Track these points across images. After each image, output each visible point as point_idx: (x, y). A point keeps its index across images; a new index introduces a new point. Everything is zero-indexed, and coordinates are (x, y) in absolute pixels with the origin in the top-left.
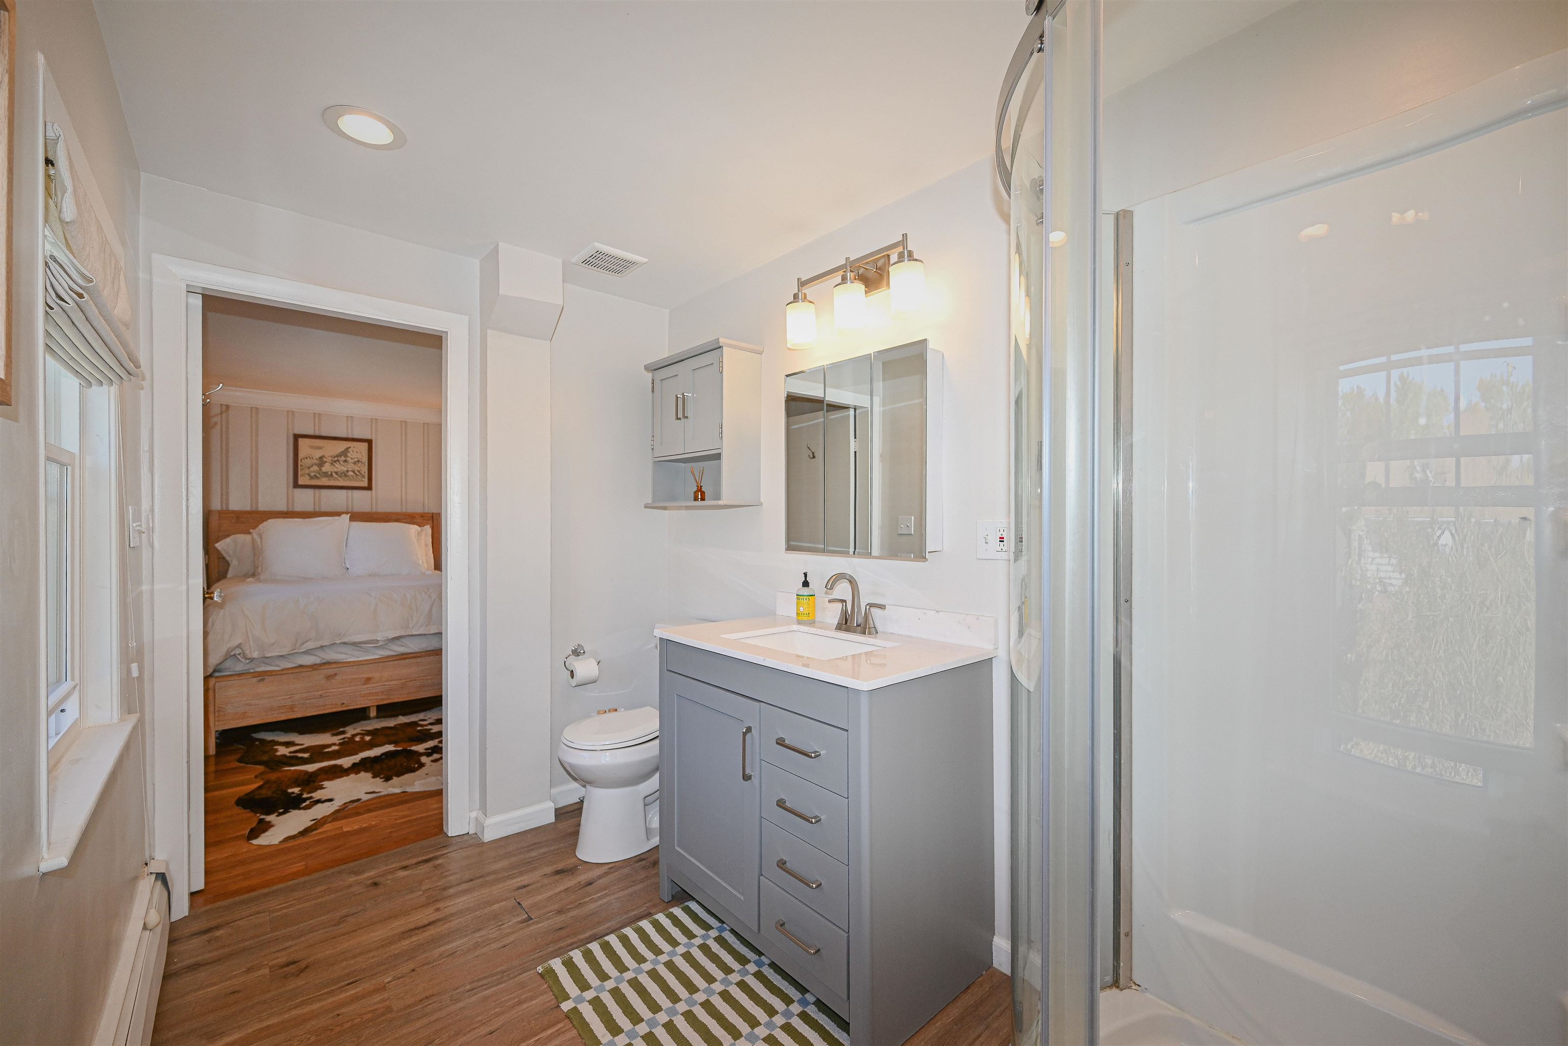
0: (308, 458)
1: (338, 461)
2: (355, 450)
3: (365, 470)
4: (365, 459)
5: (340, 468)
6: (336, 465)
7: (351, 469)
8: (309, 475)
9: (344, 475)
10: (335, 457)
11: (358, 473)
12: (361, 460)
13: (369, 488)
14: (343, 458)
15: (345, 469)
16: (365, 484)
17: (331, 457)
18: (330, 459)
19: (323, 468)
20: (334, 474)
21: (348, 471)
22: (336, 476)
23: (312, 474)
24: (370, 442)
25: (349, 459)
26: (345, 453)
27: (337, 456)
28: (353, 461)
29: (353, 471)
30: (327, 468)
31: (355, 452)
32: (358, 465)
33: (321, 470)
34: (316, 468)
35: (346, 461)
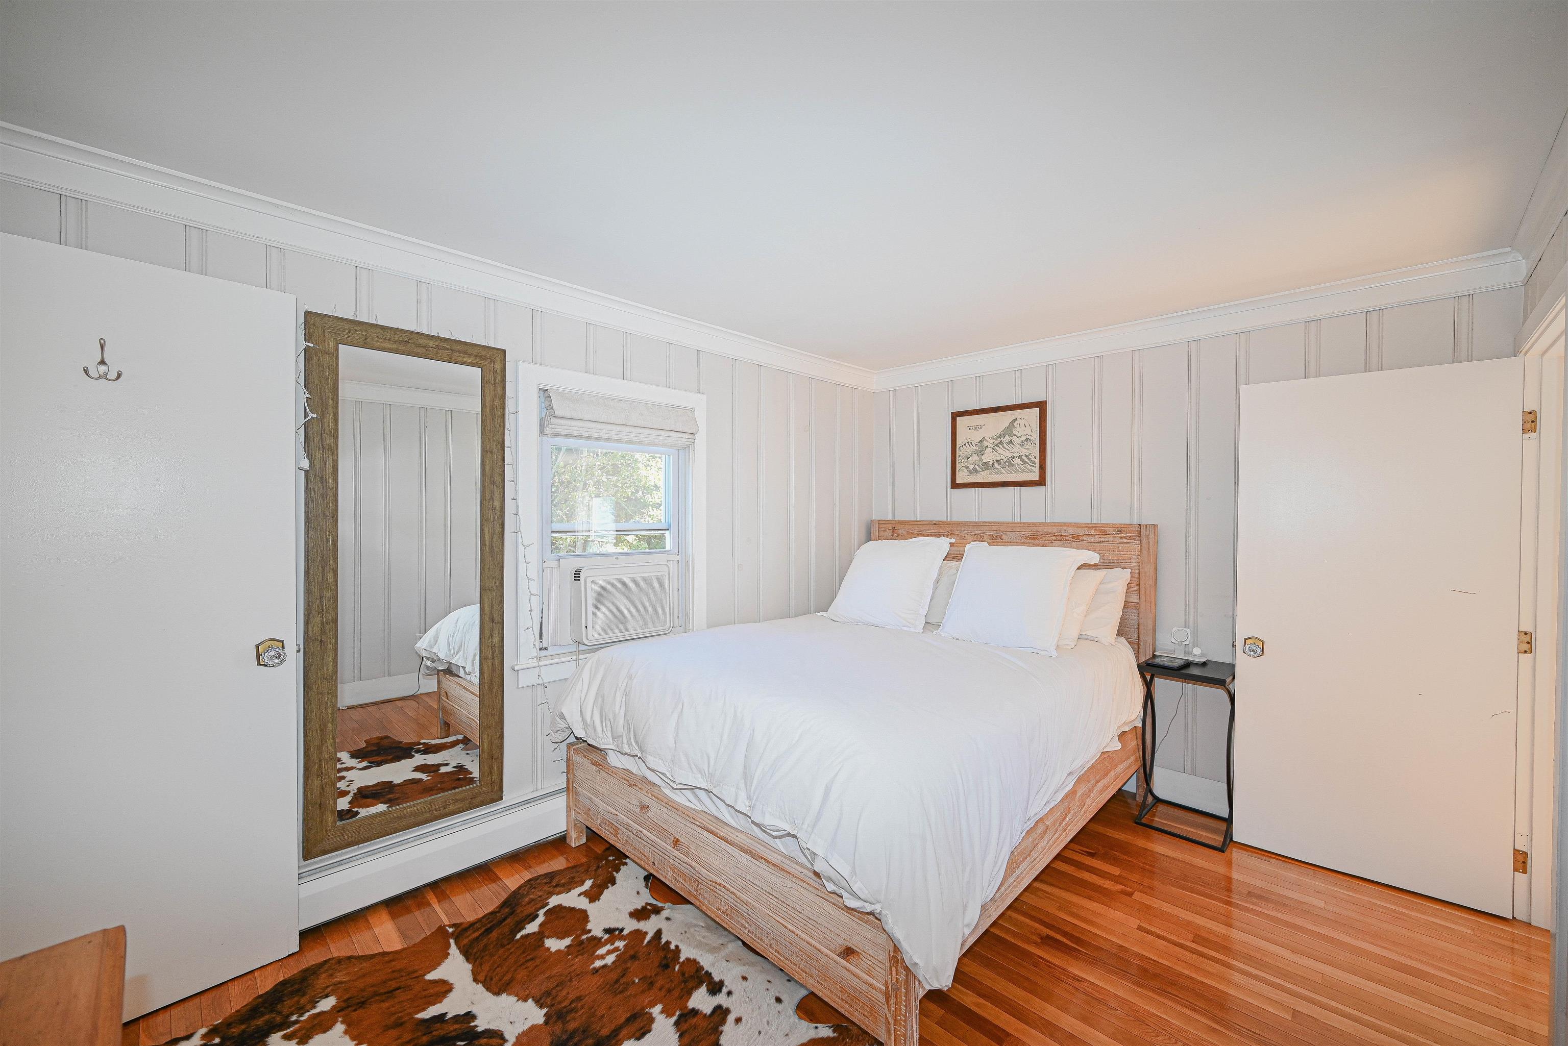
0: (967, 444)
1: (1001, 442)
2: (1022, 422)
3: (1035, 451)
4: (1036, 437)
5: (1004, 453)
6: (1000, 451)
7: (1018, 454)
8: (967, 468)
9: (1009, 463)
10: (997, 438)
11: (1027, 460)
12: (1030, 438)
13: (1041, 482)
14: (1007, 438)
15: (1010, 455)
16: (1035, 477)
17: (993, 438)
18: (992, 441)
19: (983, 457)
20: (996, 465)
21: (1013, 457)
22: (999, 467)
23: (971, 467)
25: (1014, 438)
26: (1009, 430)
27: (1000, 436)
28: (1019, 441)
29: (1020, 457)
30: (988, 456)
31: (1022, 425)
32: (1027, 447)
33: (981, 459)
34: (974, 458)
35: (1011, 442)
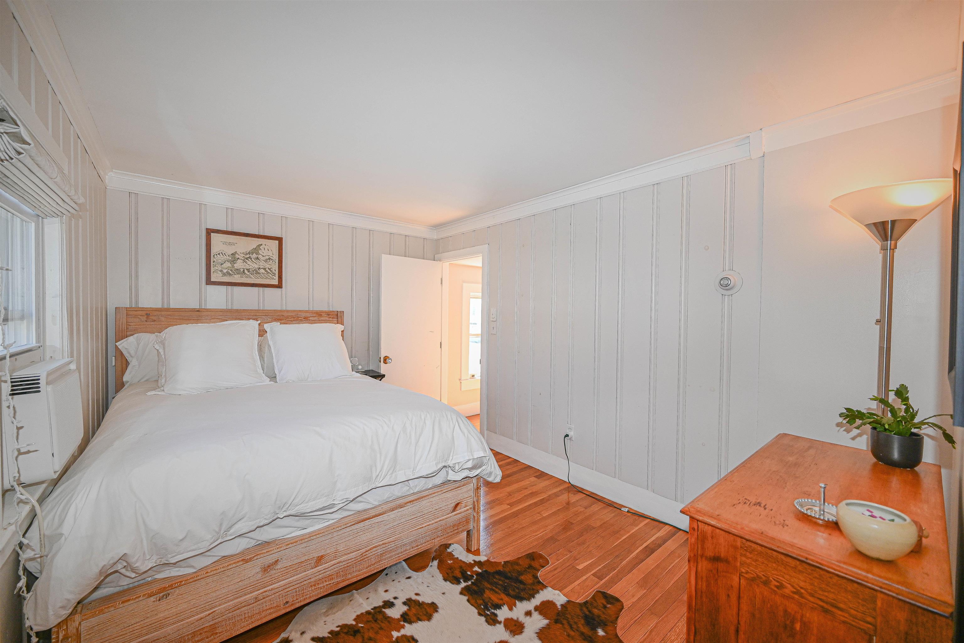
0: (221, 254)
1: (250, 257)
2: (266, 247)
3: (276, 267)
4: (276, 258)
5: (252, 265)
6: (249, 263)
7: (263, 267)
8: (221, 271)
9: (256, 272)
10: (247, 254)
11: (269, 271)
12: (271, 258)
13: (279, 286)
14: (254, 256)
15: (257, 266)
16: (276, 282)
17: (243, 253)
18: (243, 255)
19: (235, 265)
20: (246, 271)
21: (260, 268)
22: (248, 274)
23: (225, 271)
24: (280, 240)
25: (260, 256)
26: (256, 250)
27: (249, 253)
28: (264, 258)
29: (265, 269)
30: (239, 265)
31: (266, 249)
32: (270, 263)
33: (233, 267)
34: (228, 265)
35: (258, 258)
